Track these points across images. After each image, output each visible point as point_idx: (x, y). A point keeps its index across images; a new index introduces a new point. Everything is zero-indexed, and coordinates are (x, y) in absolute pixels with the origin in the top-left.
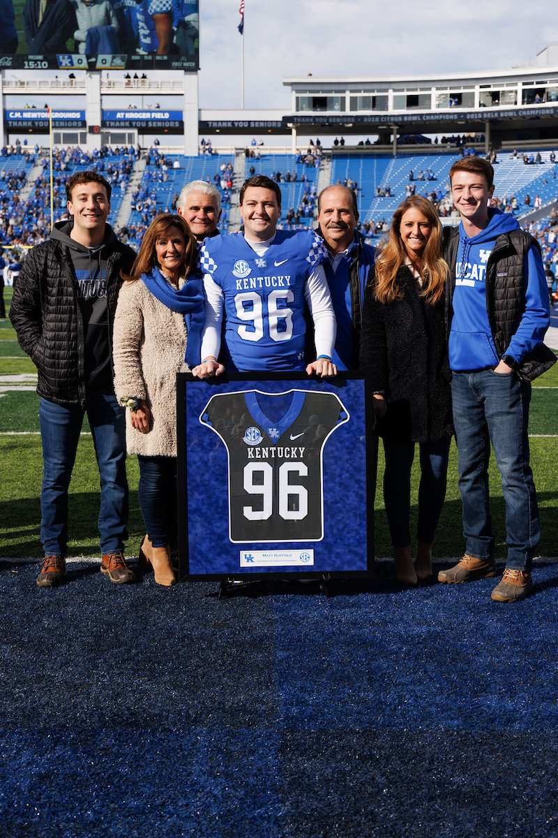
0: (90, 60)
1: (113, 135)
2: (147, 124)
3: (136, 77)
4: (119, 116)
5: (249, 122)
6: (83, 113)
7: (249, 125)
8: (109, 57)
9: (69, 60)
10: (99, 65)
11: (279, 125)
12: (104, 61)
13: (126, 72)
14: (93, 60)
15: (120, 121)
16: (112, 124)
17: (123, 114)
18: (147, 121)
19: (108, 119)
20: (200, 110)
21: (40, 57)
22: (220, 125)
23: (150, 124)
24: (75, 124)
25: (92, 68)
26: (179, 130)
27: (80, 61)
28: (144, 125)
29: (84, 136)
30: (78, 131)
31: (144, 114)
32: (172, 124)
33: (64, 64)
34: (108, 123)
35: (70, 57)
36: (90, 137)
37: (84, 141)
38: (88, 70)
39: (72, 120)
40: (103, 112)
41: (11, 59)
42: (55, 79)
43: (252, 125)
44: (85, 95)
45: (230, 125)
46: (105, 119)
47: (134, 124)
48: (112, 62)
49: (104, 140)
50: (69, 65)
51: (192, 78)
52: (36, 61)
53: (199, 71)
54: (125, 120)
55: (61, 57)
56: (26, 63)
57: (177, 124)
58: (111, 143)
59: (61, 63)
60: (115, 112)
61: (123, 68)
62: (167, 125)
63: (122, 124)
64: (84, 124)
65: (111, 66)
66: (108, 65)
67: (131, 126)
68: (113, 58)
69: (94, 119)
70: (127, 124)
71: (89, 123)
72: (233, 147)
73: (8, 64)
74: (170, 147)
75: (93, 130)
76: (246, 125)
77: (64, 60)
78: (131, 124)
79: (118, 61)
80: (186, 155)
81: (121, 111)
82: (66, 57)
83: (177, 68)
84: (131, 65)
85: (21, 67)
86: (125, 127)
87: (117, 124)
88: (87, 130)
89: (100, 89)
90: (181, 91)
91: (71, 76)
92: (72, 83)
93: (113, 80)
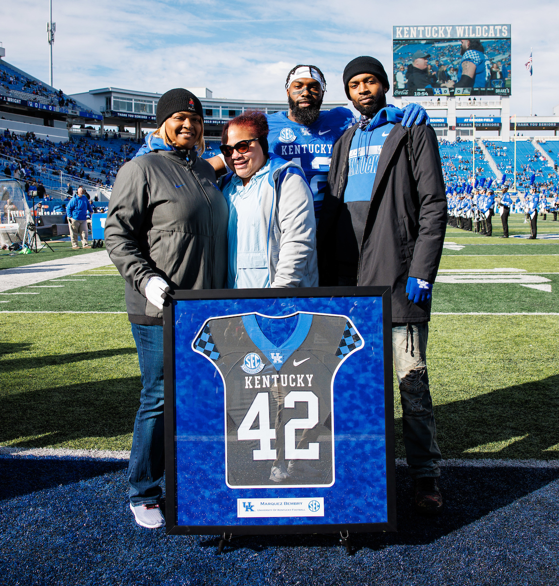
0: (451, 91)
1: (461, 131)
2: (481, 125)
3: (475, 99)
4: (466, 120)
5: (538, 123)
6: (445, 119)
7: (538, 125)
8: (461, 89)
10: (455, 94)
11: (555, 125)
12: (459, 92)
13: (469, 97)
14: (453, 91)
16: (462, 125)
17: (468, 119)
18: (481, 123)
19: (460, 122)
20: (510, 117)
21: (424, 90)
22: (522, 125)
23: (483, 125)
24: (441, 125)
25: (452, 95)
26: (498, 128)
27: (445, 92)
28: (480, 125)
29: (446, 132)
30: (443, 129)
31: (479, 119)
32: (495, 125)
33: (436, 93)
34: (460, 124)
35: (440, 90)
36: (449, 132)
37: (446, 134)
38: (449, 96)
39: (440, 123)
40: (457, 118)
41: (408, 91)
42: (430, 101)
43: (540, 125)
44: (447, 109)
45: (527, 125)
46: (458, 122)
47: (474, 125)
48: (463, 92)
49: (457, 134)
50: (439, 93)
51: (505, 100)
52: (421, 92)
53: (510, 96)
54: (469, 123)
55: (435, 90)
56: (415, 93)
57: (498, 125)
58: (461, 135)
59: (435, 93)
60: (464, 118)
61: (469, 95)
62: (493, 125)
63: (468, 125)
64: (447, 125)
66: (461, 93)
68: (464, 90)
69: (452, 122)
71: (449, 125)
72: (529, 137)
73: (406, 93)
74: (494, 137)
75: (451, 128)
76: (536, 125)
77: (437, 91)
78: (472, 125)
79: (466, 91)
80: (503, 141)
81: (466, 118)
82: (438, 89)
83: (498, 94)
84: (473, 93)
85: (413, 95)
86: (469, 126)
87: (465, 125)
88: (448, 128)
89: (455, 106)
90: (500, 107)
91: (439, 100)
92: (439, 103)
93: (462, 101)
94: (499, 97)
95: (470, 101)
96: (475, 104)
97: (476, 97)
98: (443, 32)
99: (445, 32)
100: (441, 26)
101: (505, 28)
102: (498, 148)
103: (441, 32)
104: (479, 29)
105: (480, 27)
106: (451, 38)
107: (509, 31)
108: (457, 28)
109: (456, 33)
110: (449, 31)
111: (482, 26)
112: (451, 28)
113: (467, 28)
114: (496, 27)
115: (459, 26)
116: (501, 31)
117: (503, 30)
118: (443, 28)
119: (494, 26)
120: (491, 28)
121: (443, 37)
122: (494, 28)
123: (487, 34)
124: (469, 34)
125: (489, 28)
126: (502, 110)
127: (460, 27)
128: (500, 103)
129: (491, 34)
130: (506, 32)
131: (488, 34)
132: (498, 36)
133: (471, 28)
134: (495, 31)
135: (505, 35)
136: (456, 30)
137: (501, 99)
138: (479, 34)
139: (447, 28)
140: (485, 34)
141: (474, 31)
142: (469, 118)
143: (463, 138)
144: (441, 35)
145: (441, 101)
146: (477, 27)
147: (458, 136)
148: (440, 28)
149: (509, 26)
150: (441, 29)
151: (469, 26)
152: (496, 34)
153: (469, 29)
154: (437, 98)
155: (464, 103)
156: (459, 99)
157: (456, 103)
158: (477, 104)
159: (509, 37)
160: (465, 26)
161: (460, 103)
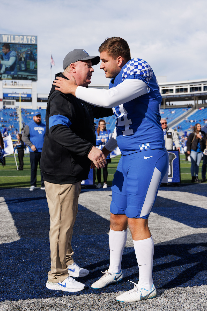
4: (9, 95)
8: (6, 75)
10: (2, 78)
12: (4, 77)
13: (11, 81)
14: (1, 76)
15: (10, 97)
16: (7, 98)
18: (19, 97)
20: (37, 94)
26: (30, 100)
31: (18, 95)
34: (5, 98)
40: (4, 94)
46: (4, 96)
47: (15, 98)
49: (4, 103)
51: (34, 83)
53: (37, 81)
54: (11, 97)
57: (30, 99)
60: (7, 94)
61: (11, 79)
62: (26, 99)
66: (6, 78)
67: (14, 99)
68: (8, 76)
70: (12, 98)
78: (14, 98)
80: (33, 109)
83: (30, 79)
84: (14, 78)
86: (11, 99)
89: (3, 86)
90: (31, 88)
93: (7, 83)
94: (30, 81)
95: (11, 83)
96: (15, 85)
97: (17, 81)
101: (33, 38)
102: (28, 113)
104: (17, 38)
105: (18, 37)
107: (36, 40)
108: (3, 36)
109: (2, 39)
116: (31, 40)
119: (27, 36)
120: (25, 37)
124: (11, 40)
125: (23, 38)
126: (33, 89)
127: (5, 36)
128: (31, 85)
129: (25, 41)
131: (23, 41)
133: (12, 36)
134: (27, 39)
135: (34, 42)
137: (32, 82)
138: (17, 41)
140: (21, 41)
141: (14, 39)
142: (11, 94)
143: (7, 106)
147: (4, 105)
149: (36, 37)
151: (11, 35)
152: (28, 41)
153: (11, 37)
155: (8, 84)
156: (5, 82)
157: (3, 84)
158: (17, 85)
159: (36, 44)
160: (8, 35)
161: (6, 84)
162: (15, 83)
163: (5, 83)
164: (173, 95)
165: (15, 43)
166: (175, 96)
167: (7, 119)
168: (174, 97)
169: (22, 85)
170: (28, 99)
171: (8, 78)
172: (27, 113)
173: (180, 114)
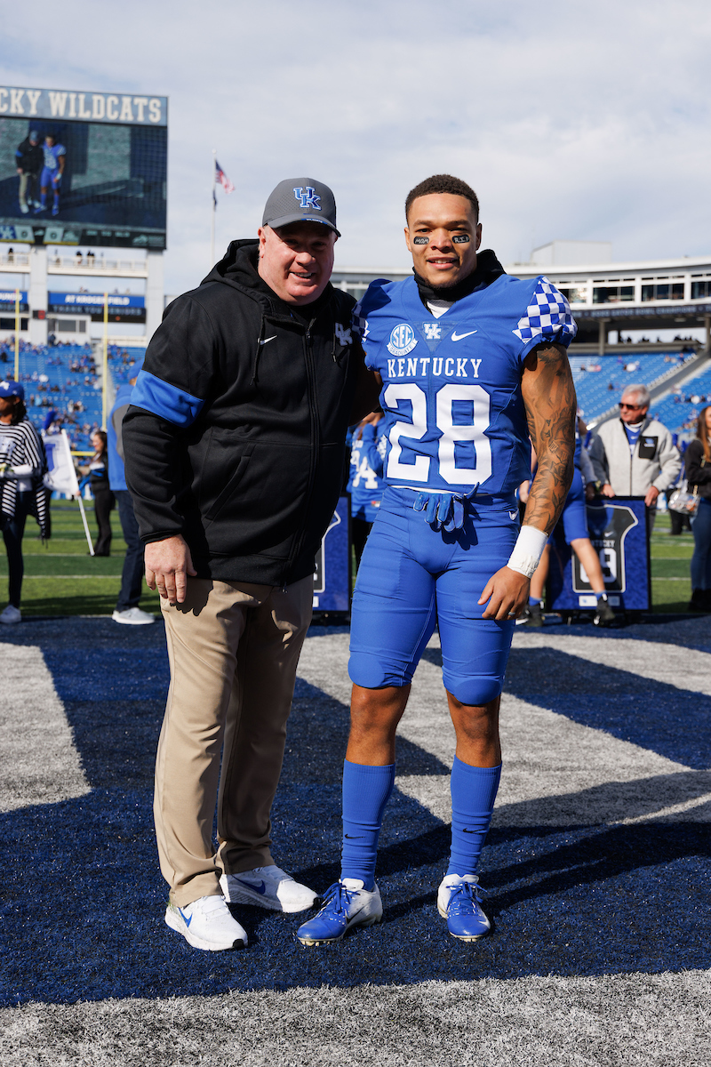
0: (36, 233)
1: (60, 321)
2: (102, 310)
3: (90, 254)
4: (69, 299)
6: (25, 294)
8: (59, 231)
9: (11, 232)
10: (47, 239)
12: (54, 235)
13: (77, 249)
14: (40, 233)
15: (70, 305)
16: (61, 309)
17: (73, 297)
18: (102, 307)
19: (56, 302)
20: (165, 297)
23: (106, 311)
25: (39, 242)
26: (141, 318)
27: (24, 234)
28: (99, 311)
29: (25, 322)
30: (19, 316)
31: (99, 298)
32: (132, 311)
33: (5, 236)
34: (55, 308)
35: (12, 229)
37: (24, 328)
38: (32, 245)
39: (13, 303)
40: (50, 295)
44: (28, 273)
46: (52, 302)
47: (87, 309)
48: (63, 236)
49: (52, 326)
50: (11, 238)
51: (155, 259)
53: (165, 252)
54: (76, 305)
57: (139, 312)
58: (58, 331)
60: (64, 295)
61: (77, 243)
62: (127, 312)
63: (73, 309)
64: (25, 307)
65: (62, 240)
66: (58, 240)
67: (83, 312)
68: (65, 231)
69: (38, 302)
70: (79, 309)
71: (33, 307)
74: (131, 338)
75: (37, 315)
77: (5, 231)
78: (84, 309)
79: (70, 236)
81: (71, 294)
82: (8, 228)
83: (140, 246)
84: (86, 240)
86: (76, 313)
87: (67, 309)
88: (29, 315)
89: (47, 268)
90: (145, 275)
91: (11, 250)
92: (11, 259)
93: (62, 258)
94: (143, 252)
95: (78, 259)
96: (91, 264)
97: (96, 250)
98: (21, 101)
99: (26, 102)
100: (17, 88)
101: (155, 105)
102: (133, 361)
103: (16, 101)
104: (99, 101)
105: (102, 98)
106: (39, 116)
107: (165, 110)
108: (51, 95)
109: (49, 106)
110: (34, 101)
111: (106, 95)
112: (38, 94)
113: (73, 96)
114: (137, 101)
115: (56, 91)
116: (146, 110)
117: (152, 108)
118: (21, 93)
119: (133, 97)
120: (126, 101)
121: (21, 111)
122: (132, 102)
123: (116, 114)
124: (77, 111)
125: (121, 102)
126: (149, 280)
127: (58, 95)
128: (145, 265)
129: (126, 114)
130: (158, 113)
131: (120, 114)
132: (141, 119)
133: (82, 97)
134: (134, 108)
135: (155, 119)
136: (49, 100)
137: (147, 257)
138: (99, 112)
139: (30, 93)
140: (112, 113)
141: (88, 106)
142: (76, 294)
143: (62, 337)
144: (17, 108)
145: (15, 256)
146: (96, 98)
147: (51, 334)
148: (13, 92)
149: (165, 101)
150: (17, 95)
151: (78, 93)
152: (135, 115)
153: (77, 100)
154: (8, 246)
155: (66, 261)
156: (56, 252)
157: (49, 260)
158: (96, 265)
159: (163, 124)
160: (69, 92)
161: (58, 261)
162: (91, 258)
163: (54, 258)
164: (634, 308)
165: (91, 120)
166: (638, 312)
167: (63, 380)
168: (634, 315)
169: (115, 265)
170: (133, 313)
171: (65, 239)
172: (128, 363)
173: (656, 375)
